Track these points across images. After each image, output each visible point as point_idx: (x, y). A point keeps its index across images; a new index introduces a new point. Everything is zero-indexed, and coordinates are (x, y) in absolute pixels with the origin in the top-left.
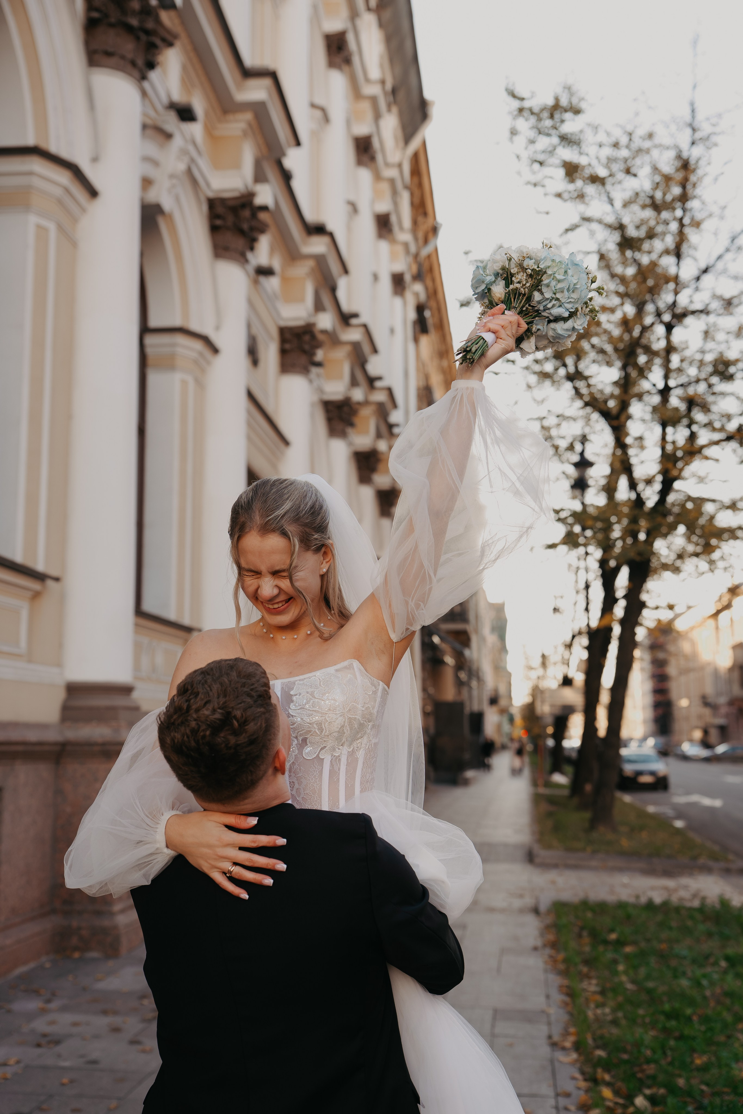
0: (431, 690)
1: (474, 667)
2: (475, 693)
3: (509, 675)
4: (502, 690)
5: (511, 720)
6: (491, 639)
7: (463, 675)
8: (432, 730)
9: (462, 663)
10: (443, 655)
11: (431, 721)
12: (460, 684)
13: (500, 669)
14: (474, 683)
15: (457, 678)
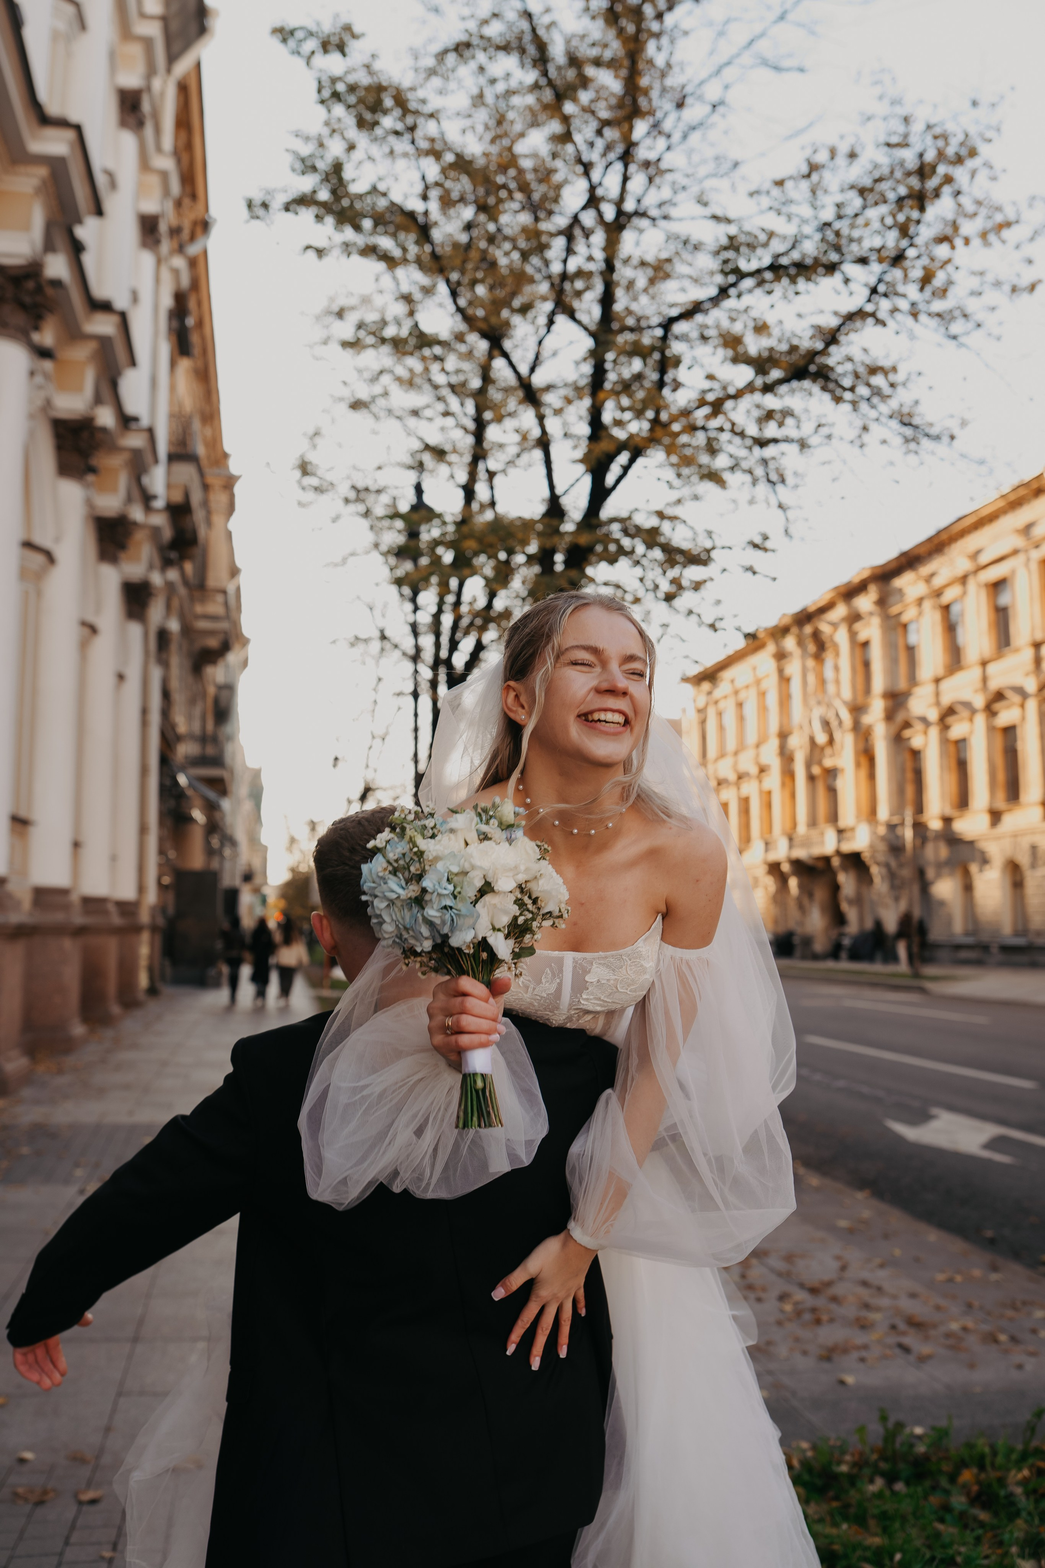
0: (172, 854)
1: (229, 832)
2: (227, 865)
3: (265, 849)
4: (256, 864)
5: (264, 901)
6: (247, 806)
7: (215, 842)
8: (171, 910)
9: (213, 827)
10: (190, 808)
11: (170, 897)
12: (210, 852)
13: (254, 840)
14: (227, 852)
15: (208, 843)
